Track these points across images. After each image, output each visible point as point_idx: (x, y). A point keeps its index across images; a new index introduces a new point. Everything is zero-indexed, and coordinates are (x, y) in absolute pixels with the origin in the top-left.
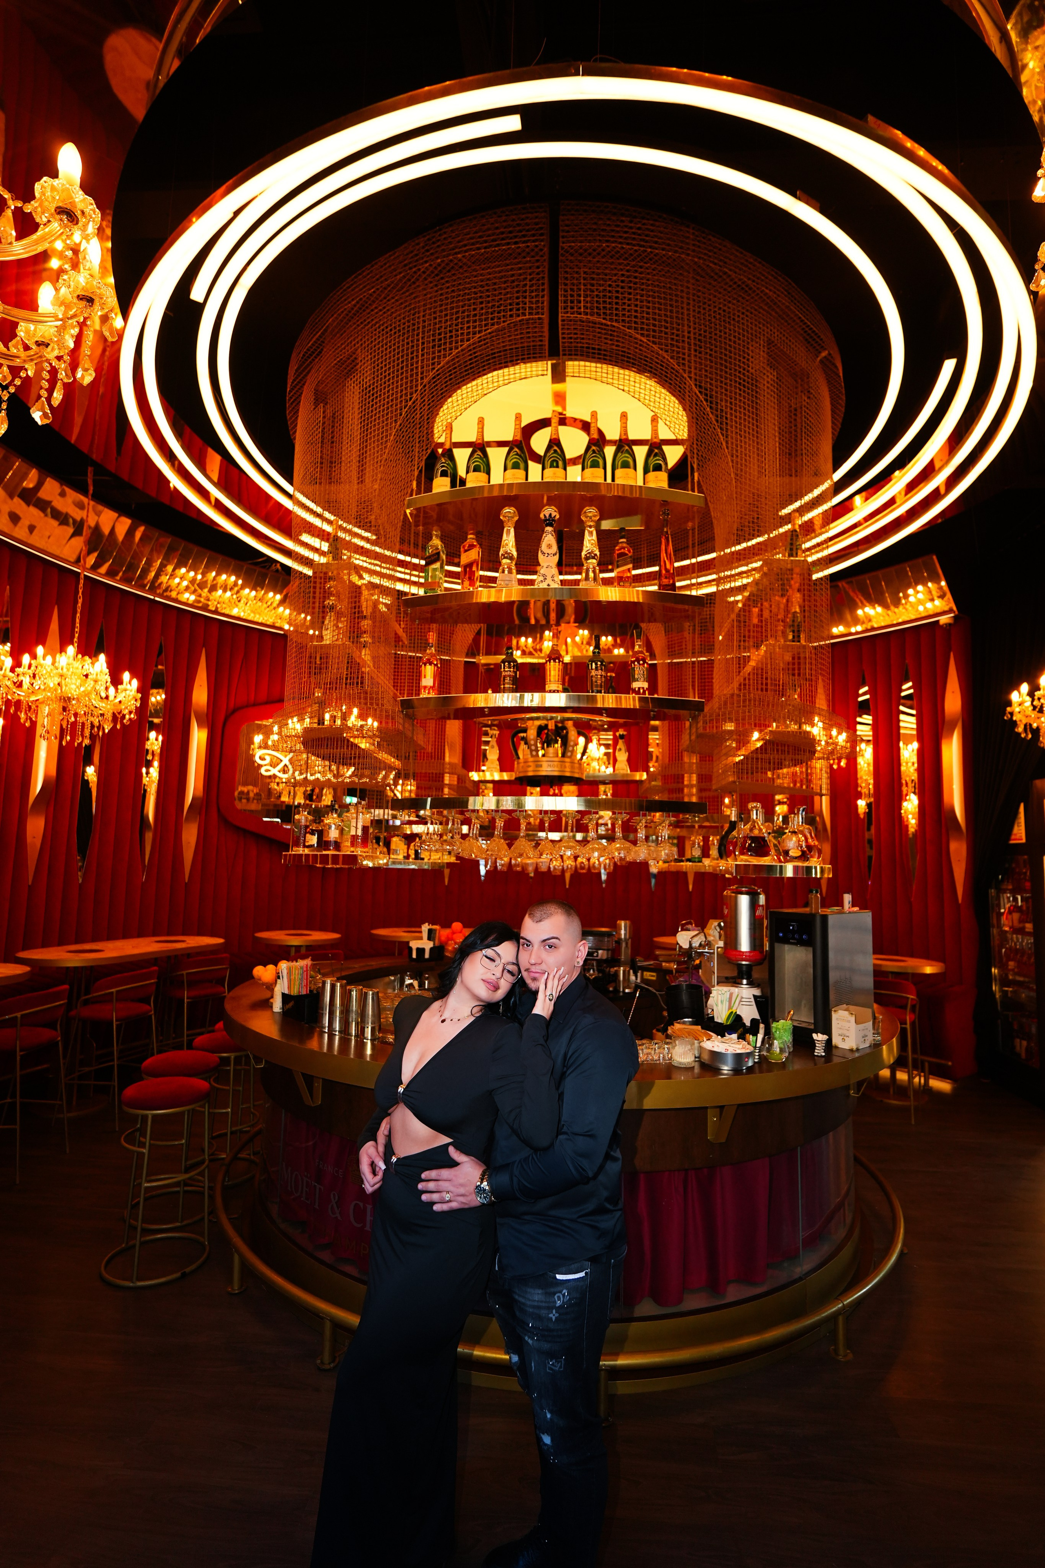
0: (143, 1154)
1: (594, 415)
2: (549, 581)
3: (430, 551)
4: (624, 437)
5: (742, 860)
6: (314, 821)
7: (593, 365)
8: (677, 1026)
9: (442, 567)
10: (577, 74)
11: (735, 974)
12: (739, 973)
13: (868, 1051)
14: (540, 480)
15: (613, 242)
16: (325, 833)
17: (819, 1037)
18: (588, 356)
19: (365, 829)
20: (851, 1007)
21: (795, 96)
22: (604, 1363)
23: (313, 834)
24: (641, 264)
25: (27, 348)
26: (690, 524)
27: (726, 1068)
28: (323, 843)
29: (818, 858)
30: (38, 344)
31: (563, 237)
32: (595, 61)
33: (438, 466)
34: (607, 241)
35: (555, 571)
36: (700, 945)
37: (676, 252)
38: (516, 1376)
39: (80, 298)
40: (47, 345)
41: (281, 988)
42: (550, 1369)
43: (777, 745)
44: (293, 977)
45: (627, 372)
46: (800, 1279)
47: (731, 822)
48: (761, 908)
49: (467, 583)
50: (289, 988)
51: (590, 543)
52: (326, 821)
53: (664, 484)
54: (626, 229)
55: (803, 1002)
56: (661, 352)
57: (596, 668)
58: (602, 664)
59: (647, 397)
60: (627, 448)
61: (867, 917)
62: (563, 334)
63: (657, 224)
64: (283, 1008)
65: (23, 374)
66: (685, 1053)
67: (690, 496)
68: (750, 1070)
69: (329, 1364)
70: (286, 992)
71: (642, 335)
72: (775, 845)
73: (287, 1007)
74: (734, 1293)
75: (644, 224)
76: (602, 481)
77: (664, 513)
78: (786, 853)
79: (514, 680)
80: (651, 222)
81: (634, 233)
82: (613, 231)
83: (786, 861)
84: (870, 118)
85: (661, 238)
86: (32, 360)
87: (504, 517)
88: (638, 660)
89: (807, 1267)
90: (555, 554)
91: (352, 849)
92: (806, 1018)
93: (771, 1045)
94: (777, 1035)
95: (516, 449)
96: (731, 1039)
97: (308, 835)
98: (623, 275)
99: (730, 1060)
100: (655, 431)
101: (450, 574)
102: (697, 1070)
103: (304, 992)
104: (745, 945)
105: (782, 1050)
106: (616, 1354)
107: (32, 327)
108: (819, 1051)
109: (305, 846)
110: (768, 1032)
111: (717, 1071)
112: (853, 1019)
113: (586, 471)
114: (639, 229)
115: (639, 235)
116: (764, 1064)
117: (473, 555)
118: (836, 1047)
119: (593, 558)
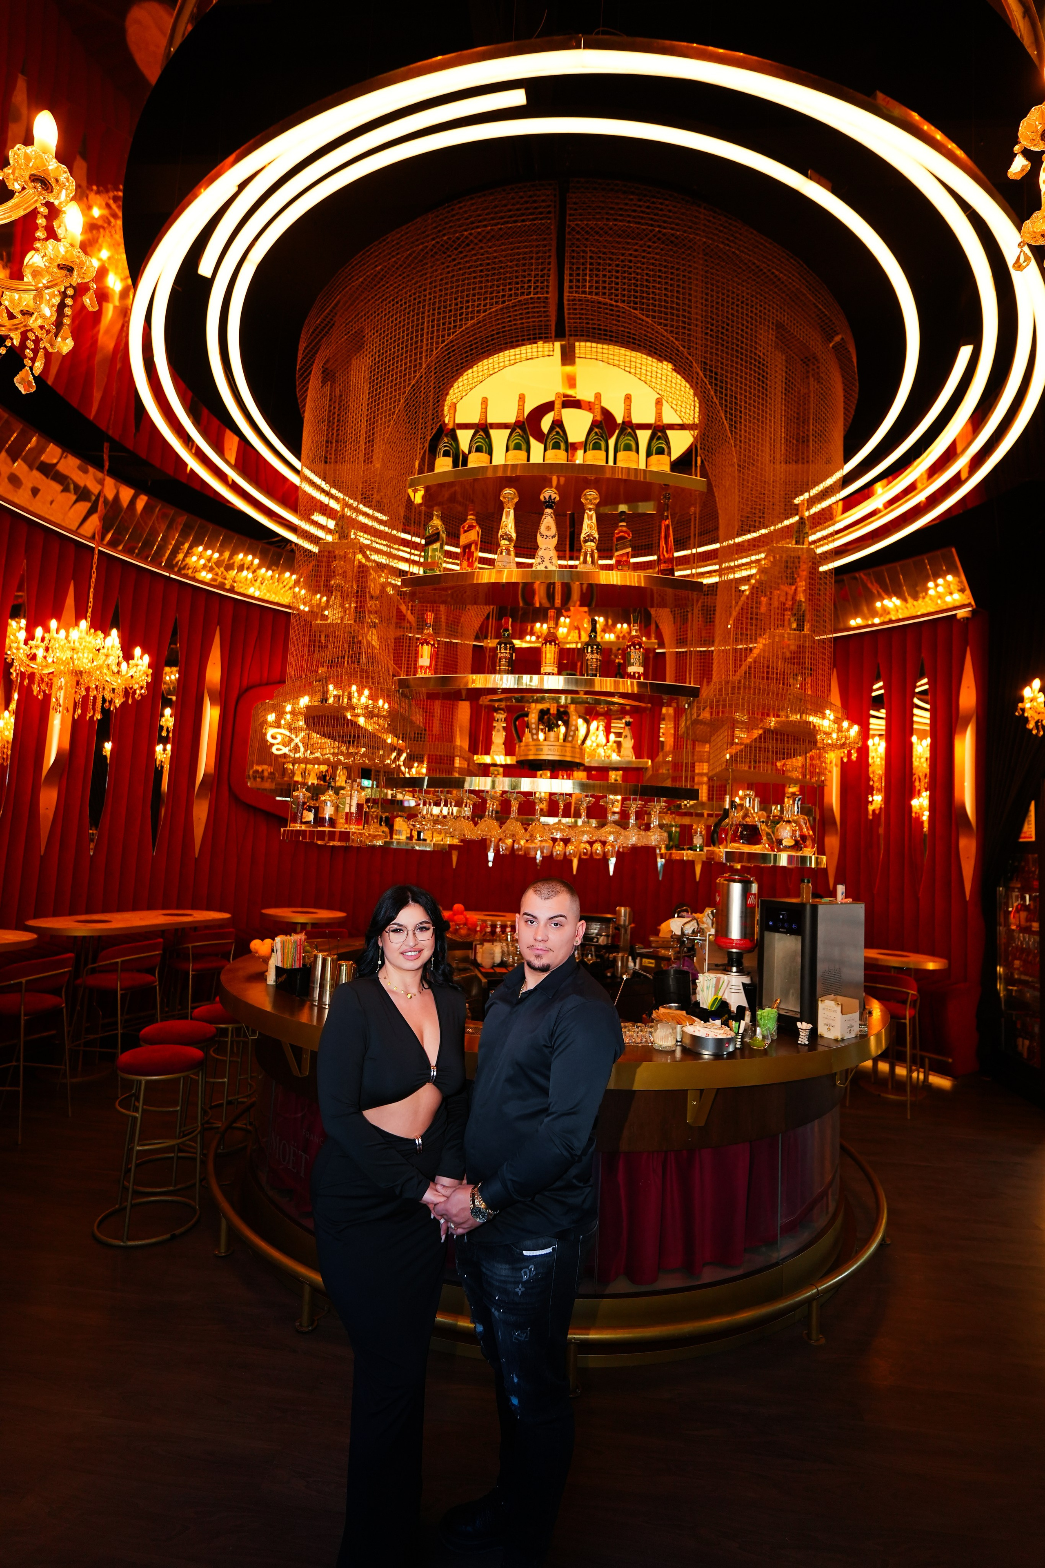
0: (136, 1118)
1: (598, 396)
2: (547, 563)
3: (430, 531)
4: (627, 419)
5: (733, 848)
6: (312, 798)
7: (600, 346)
8: (662, 1010)
9: (442, 547)
10: (578, 47)
11: (726, 961)
12: (729, 961)
13: (854, 1041)
14: (541, 461)
15: (620, 221)
16: (321, 810)
17: (804, 1026)
18: (594, 337)
19: (359, 806)
20: (839, 998)
21: (801, 72)
22: (574, 1336)
23: (310, 811)
24: (650, 243)
25: (11, 316)
26: (692, 509)
27: (707, 1053)
28: (319, 820)
29: (813, 847)
30: (23, 313)
31: (570, 215)
32: (598, 33)
33: (441, 445)
34: (616, 220)
35: (553, 553)
36: (693, 932)
37: (685, 232)
38: (480, 1345)
39: (60, 267)
40: (31, 314)
41: (275, 961)
42: (516, 1339)
43: (777, 734)
44: (286, 951)
45: (634, 354)
46: (777, 1264)
47: (725, 809)
48: (753, 897)
49: (465, 563)
50: (283, 961)
51: (589, 526)
52: (323, 798)
53: (667, 468)
54: (635, 208)
55: (791, 991)
56: (665, 334)
57: (592, 652)
58: (598, 648)
59: (653, 380)
60: (630, 430)
61: (860, 909)
62: (569, 314)
63: (667, 202)
64: (276, 981)
65: (8, 343)
66: (666, 1037)
67: (695, 481)
68: (731, 1055)
69: (308, 1326)
70: (280, 965)
71: (648, 316)
72: (768, 834)
73: (280, 980)
74: (709, 1275)
75: (653, 203)
76: (604, 463)
77: (665, 497)
78: (780, 842)
79: (510, 662)
80: (660, 201)
81: (643, 212)
82: (621, 209)
83: (779, 850)
84: (880, 95)
85: (670, 217)
86: (17, 329)
87: (504, 498)
88: (634, 645)
89: (784, 1253)
90: (553, 537)
91: (346, 826)
92: (792, 1006)
93: (755, 1032)
94: (761, 1022)
95: (518, 430)
96: (714, 1025)
97: (305, 811)
98: (631, 255)
99: (711, 1045)
100: (659, 415)
101: (449, 554)
102: (678, 1054)
103: (297, 966)
104: (735, 933)
105: (764, 1037)
106: (587, 1328)
107: (16, 296)
108: (803, 1039)
109: (302, 823)
110: (754, 1019)
111: (699, 1055)
112: (839, 1009)
113: (588, 452)
114: (648, 207)
115: (648, 214)
116: (746, 1050)
117: (472, 536)
118: (822, 1037)
119: (592, 541)
